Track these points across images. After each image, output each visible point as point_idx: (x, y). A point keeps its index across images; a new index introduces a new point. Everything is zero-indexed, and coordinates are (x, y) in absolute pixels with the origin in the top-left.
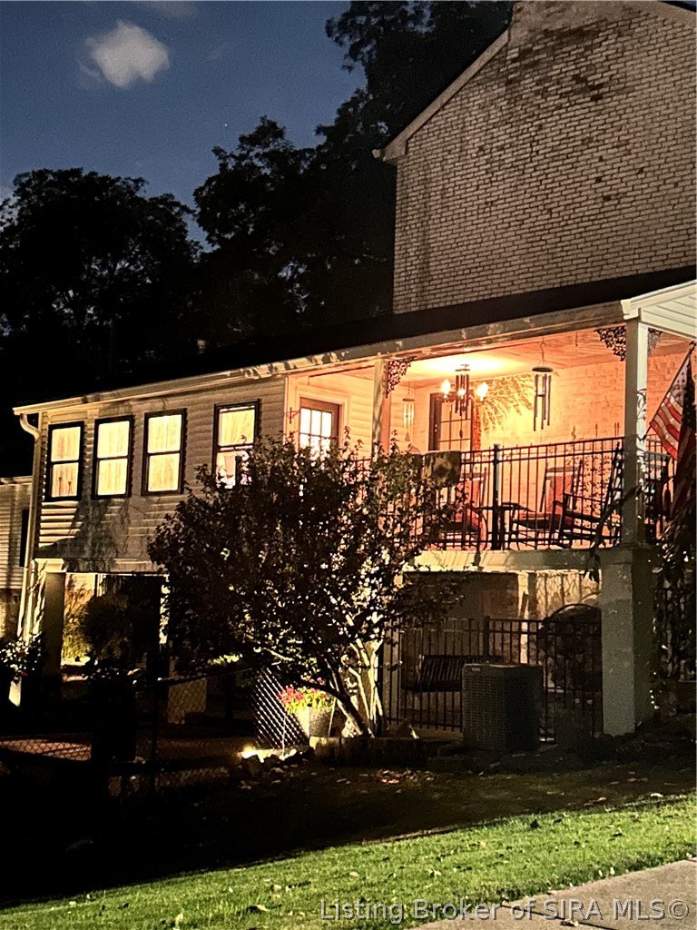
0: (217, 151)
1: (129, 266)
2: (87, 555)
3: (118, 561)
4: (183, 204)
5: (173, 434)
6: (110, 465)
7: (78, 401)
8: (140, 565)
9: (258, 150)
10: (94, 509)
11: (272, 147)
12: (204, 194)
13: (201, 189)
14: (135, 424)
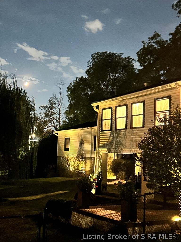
0: (143, 42)
1: (119, 75)
2: (114, 147)
3: (124, 149)
4: (133, 58)
5: (140, 109)
6: (120, 120)
7: (110, 100)
8: (131, 151)
9: (154, 41)
10: (115, 134)
11: (157, 40)
12: (139, 53)
13: (139, 52)
14: (128, 107)
